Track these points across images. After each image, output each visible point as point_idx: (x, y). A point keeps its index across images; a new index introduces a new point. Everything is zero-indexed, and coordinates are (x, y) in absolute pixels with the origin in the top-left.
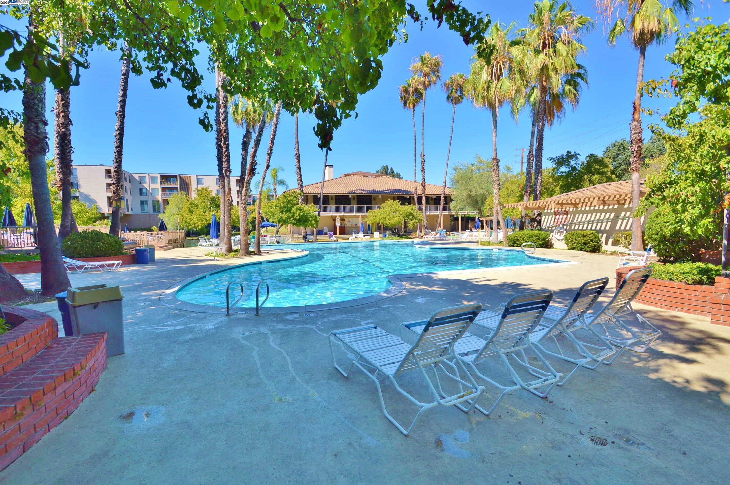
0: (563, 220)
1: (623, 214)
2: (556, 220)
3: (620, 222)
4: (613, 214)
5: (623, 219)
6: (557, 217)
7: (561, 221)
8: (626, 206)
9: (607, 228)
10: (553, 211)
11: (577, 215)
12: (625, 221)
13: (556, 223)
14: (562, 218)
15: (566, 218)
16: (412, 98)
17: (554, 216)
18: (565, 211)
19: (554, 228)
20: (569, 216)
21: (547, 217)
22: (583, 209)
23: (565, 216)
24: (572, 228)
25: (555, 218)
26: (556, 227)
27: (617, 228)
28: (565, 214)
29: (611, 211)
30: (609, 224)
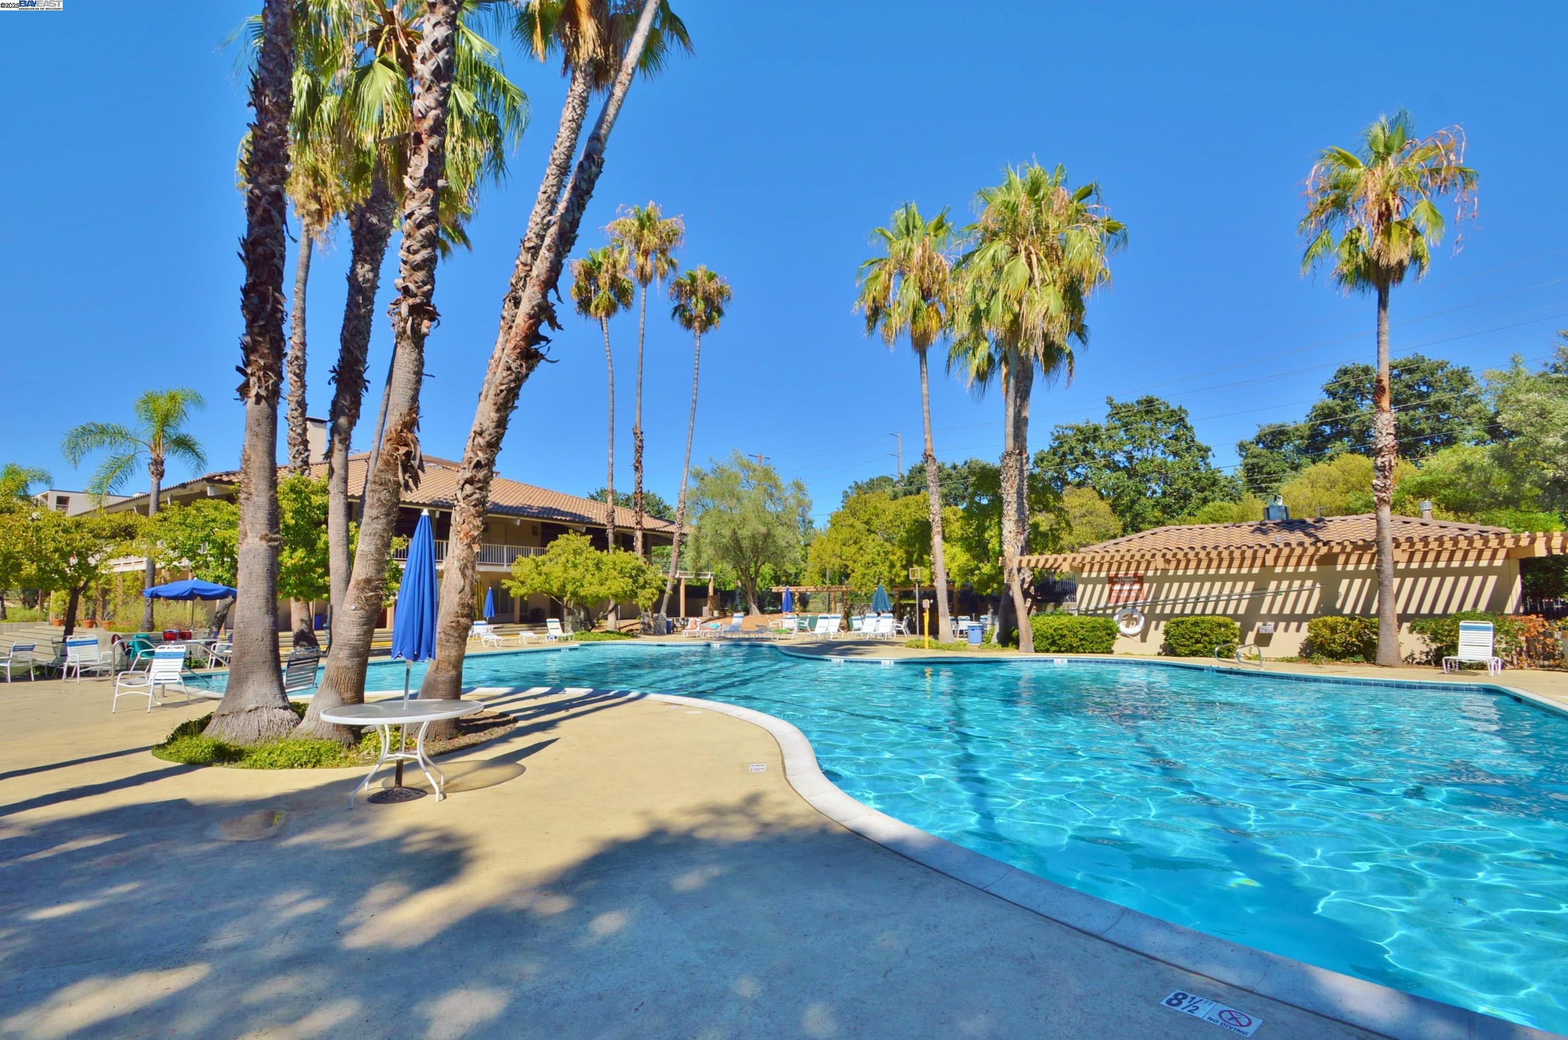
0: (1133, 594)
1: (1273, 585)
2: (1114, 595)
3: (1268, 600)
4: (1251, 585)
5: (1276, 593)
6: (1117, 587)
7: (1128, 598)
8: (1278, 570)
9: (1241, 611)
10: (1103, 574)
11: (1167, 585)
12: (1280, 599)
13: (1113, 599)
14: (1130, 591)
15: (1140, 590)
16: (603, 296)
17: (1107, 587)
18: (1135, 575)
19: (1109, 611)
20: (1146, 586)
21: (1090, 587)
22: (1180, 572)
23: (1136, 587)
24: (1158, 611)
25: (1111, 590)
26: (1114, 608)
27: (1264, 610)
28: (1135, 582)
29: (1246, 579)
30: (1244, 604)
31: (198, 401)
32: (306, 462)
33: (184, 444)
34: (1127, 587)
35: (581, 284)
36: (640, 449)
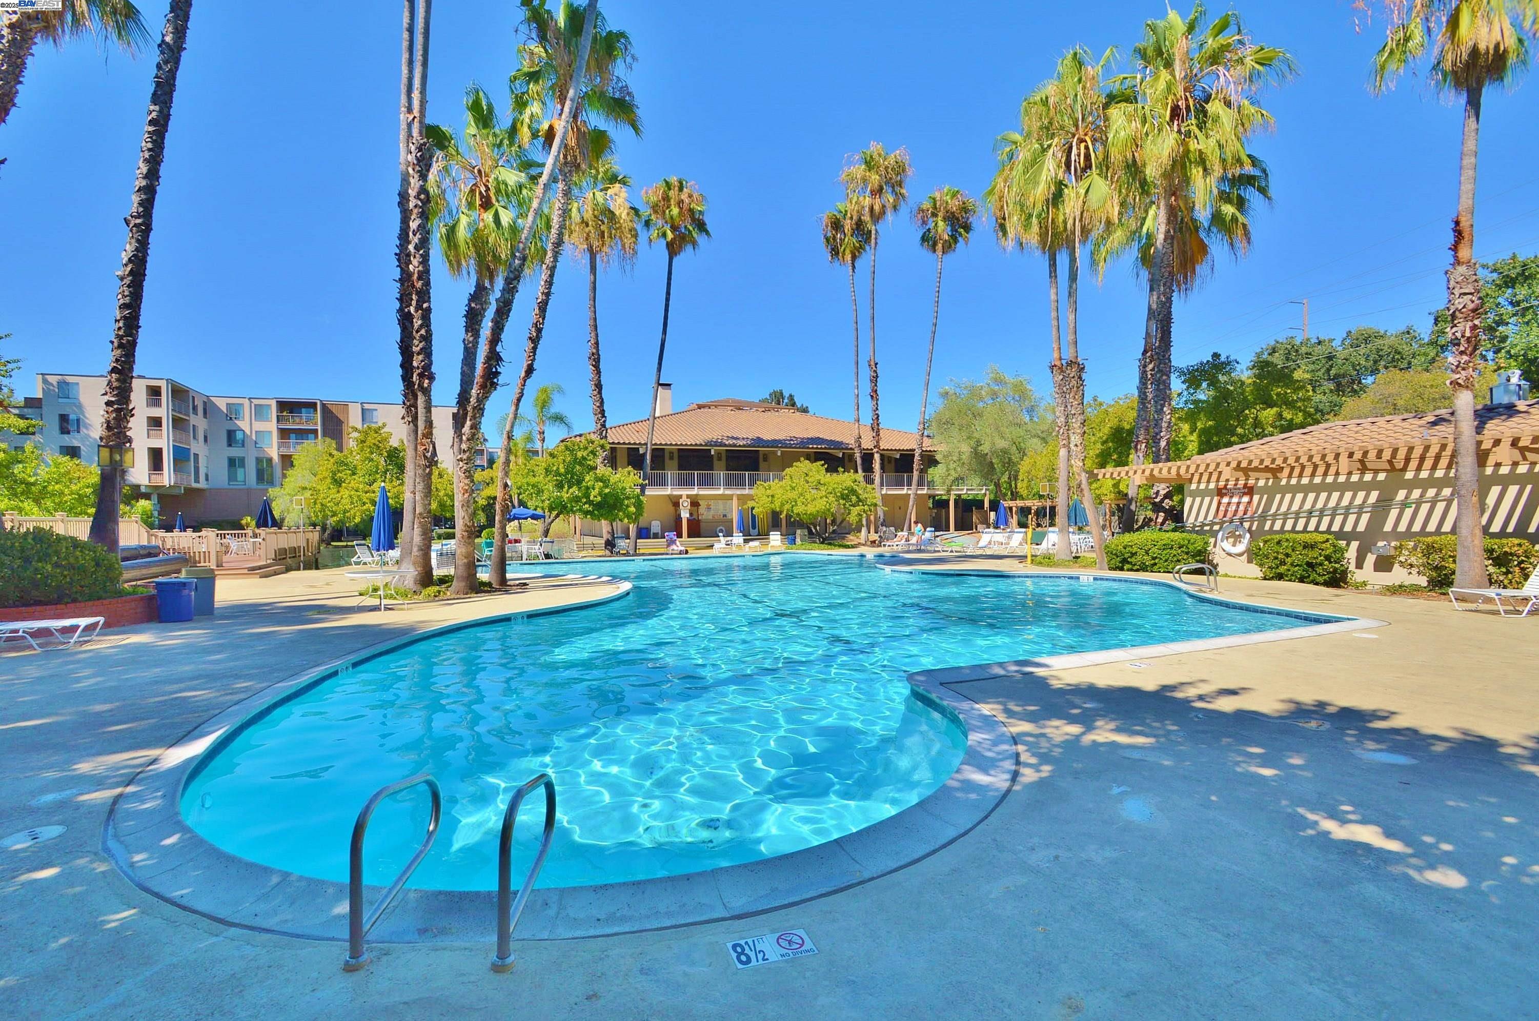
0: (1242, 508)
1: (1401, 495)
2: (1222, 508)
3: (1394, 513)
4: (1374, 495)
5: (1404, 505)
6: (1225, 500)
7: (1236, 511)
8: (1409, 475)
9: (1361, 528)
10: (1212, 486)
11: (1278, 497)
12: (1408, 512)
13: (1221, 514)
14: (1239, 504)
15: (1249, 503)
16: (851, 241)
17: (1216, 499)
18: (1245, 486)
19: (1216, 527)
20: (1256, 498)
21: (1198, 500)
22: (1294, 481)
23: (1246, 499)
24: (1267, 528)
25: (1219, 503)
26: (1222, 523)
27: (1388, 527)
28: (1245, 494)
29: (1368, 487)
30: (1365, 518)
31: (560, 390)
32: (603, 426)
33: (559, 419)
34: (1235, 500)
35: (829, 234)
36: (875, 379)
